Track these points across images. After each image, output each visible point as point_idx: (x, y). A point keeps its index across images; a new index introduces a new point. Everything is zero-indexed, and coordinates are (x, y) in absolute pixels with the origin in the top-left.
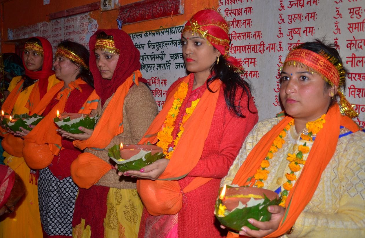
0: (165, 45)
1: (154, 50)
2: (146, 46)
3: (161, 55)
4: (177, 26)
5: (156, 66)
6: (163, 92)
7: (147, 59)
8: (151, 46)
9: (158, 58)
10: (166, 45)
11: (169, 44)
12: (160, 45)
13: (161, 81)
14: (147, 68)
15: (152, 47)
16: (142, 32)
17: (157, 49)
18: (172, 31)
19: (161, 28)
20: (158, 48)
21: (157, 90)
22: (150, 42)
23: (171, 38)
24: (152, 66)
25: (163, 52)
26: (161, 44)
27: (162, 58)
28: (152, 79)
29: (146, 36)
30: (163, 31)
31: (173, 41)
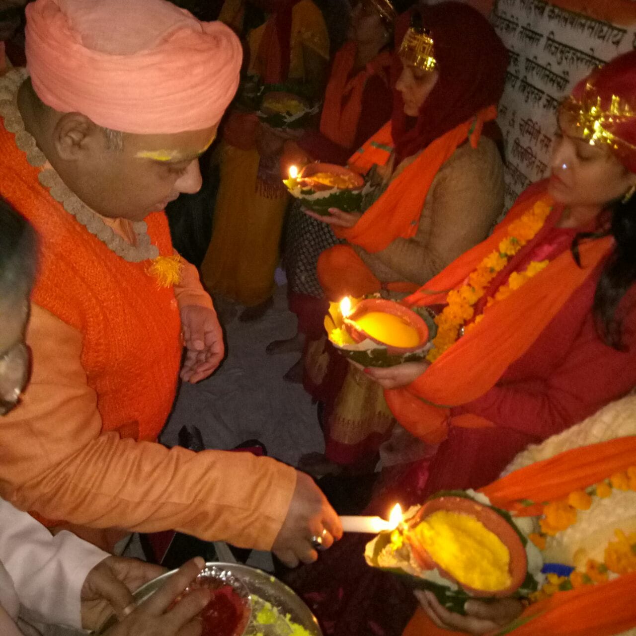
0: (575, 58)
1: (553, 60)
2: (543, 41)
3: (561, 78)
4: (615, 25)
5: (544, 97)
6: (537, 163)
7: (534, 72)
8: (551, 46)
9: (554, 81)
10: (578, 59)
11: (584, 61)
12: (567, 54)
13: (541, 137)
14: (528, 93)
15: (553, 49)
16: (547, 4)
17: (559, 60)
18: (602, 31)
19: (584, 13)
20: (562, 59)
21: (529, 151)
22: (552, 37)
23: (592, 50)
24: (537, 94)
25: (568, 73)
26: (569, 52)
27: (561, 87)
28: (530, 123)
29: (550, 17)
30: (583, 21)
31: (593, 58)
